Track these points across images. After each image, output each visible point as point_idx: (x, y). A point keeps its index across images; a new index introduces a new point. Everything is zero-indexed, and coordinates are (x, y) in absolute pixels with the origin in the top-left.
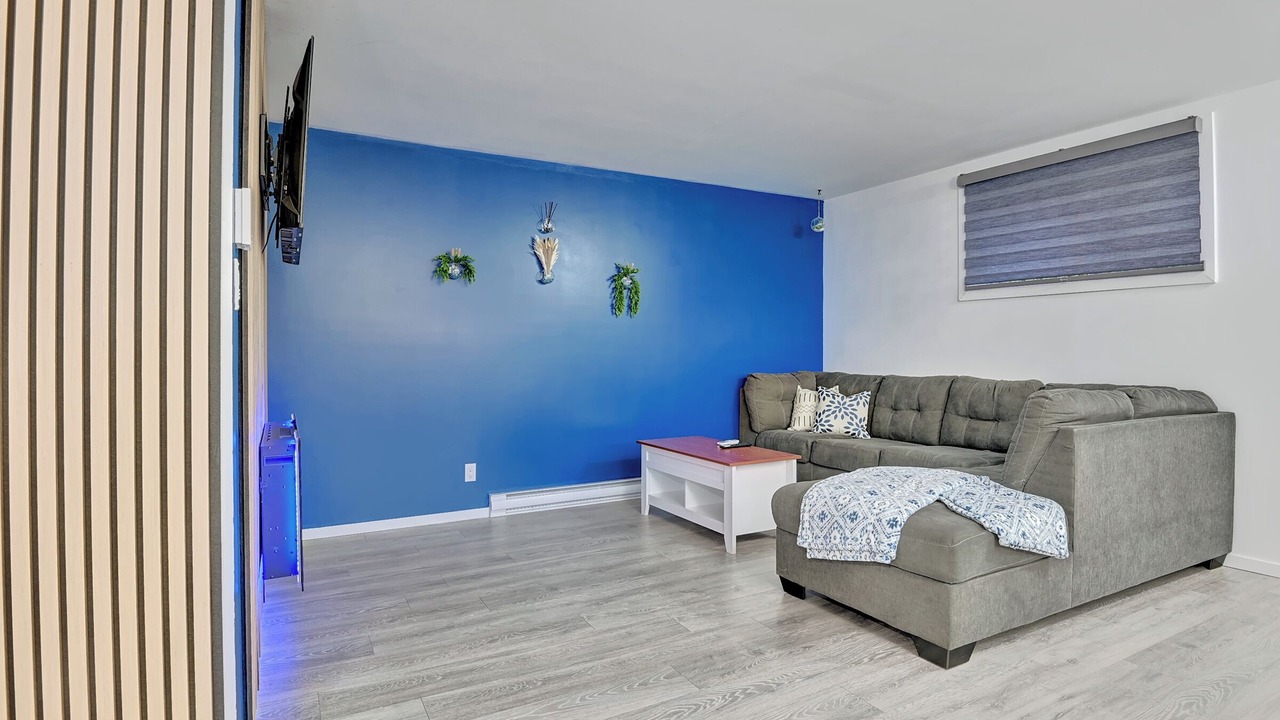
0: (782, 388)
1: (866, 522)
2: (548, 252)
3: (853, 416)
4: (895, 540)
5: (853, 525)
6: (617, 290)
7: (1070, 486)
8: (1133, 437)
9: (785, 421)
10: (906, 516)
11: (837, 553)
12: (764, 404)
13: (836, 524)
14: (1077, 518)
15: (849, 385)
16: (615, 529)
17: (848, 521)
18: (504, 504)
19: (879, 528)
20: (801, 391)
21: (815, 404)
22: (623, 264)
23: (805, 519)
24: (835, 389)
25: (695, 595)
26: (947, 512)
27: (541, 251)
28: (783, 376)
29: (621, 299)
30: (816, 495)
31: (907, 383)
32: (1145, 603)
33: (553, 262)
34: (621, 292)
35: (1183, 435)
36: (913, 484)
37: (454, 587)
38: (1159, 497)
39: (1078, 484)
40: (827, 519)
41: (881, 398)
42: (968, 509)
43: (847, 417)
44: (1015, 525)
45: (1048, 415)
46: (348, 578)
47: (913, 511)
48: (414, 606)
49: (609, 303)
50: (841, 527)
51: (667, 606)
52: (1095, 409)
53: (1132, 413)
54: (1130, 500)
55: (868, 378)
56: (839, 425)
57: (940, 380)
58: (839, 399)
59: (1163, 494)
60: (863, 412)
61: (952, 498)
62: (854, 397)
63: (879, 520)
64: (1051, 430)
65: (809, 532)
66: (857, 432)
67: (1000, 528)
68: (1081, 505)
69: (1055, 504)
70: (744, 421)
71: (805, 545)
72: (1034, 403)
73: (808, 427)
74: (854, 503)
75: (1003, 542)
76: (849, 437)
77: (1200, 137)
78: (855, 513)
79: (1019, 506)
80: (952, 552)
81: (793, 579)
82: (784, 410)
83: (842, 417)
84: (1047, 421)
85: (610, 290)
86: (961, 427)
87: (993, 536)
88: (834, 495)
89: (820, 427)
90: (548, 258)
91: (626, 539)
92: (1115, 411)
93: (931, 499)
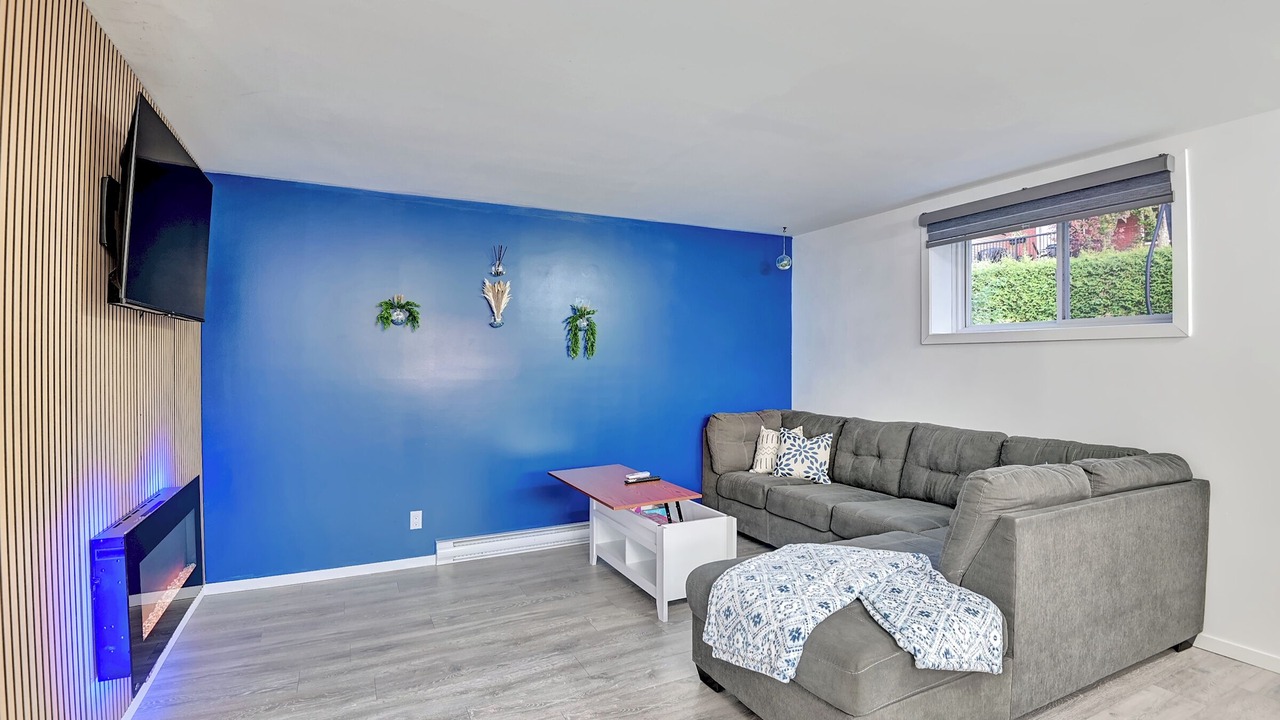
0: (745, 429)
1: (768, 629)
2: (498, 295)
3: (813, 460)
4: (795, 656)
5: (756, 630)
6: (573, 331)
7: (1010, 584)
8: (1091, 523)
9: (748, 464)
10: (811, 626)
11: (740, 658)
12: (726, 448)
13: (739, 627)
14: (1018, 620)
15: (814, 425)
16: (557, 584)
17: (752, 624)
18: (450, 552)
19: (780, 639)
20: (764, 432)
21: (777, 445)
22: (579, 303)
23: (712, 613)
24: (799, 431)
25: (601, 683)
26: (862, 619)
27: (491, 294)
28: (746, 415)
29: (576, 341)
30: (724, 586)
31: (869, 428)
32: (1099, 704)
33: (503, 306)
34: (576, 334)
35: (1148, 512)
36: (835, 576)
37: (355, 662)
38: (1118, 584)
39: (1020, 582)
40: (732, 617)
41: (843, 443)
42: (886, 617)
43: (808, 458)
44: (937, 642)
45: (988, 501)
46: (258, 644)
47: (821, 618)
48: (305, 688)
49: (566, 345)
50: (744, 630)
51: (566, 699)
52: (1043, 492)
53: (1089, 491)
54: (1084, 592)
55: (831, 419)
56: (799, 470)
57: (902, 426)
58: (800, 442)
59: (1123, 580)
60: (824, 455)
61: (871, 599)
62: (815, 440)
63: (782, 629)
64: (990, 517)
65: (715, 627)
66: (817, 477)
67: (918, 647)
68: (1024, 605)
69: (993, 606)
70: (706, 462)
71: (710, 643)
72: (971, 485)
73: (769, 470)
74: (761, 601)
75: (919, 665)
76: (808, 483)
77: (1173, 176)
78: (759, 615)
79: (948, 611)
80: (855, 680)
81: (707, 671)
82: (747, 452)
83: (803, 461)
84: (986, 508)
85: (566, 332)
86: (921, 478)
87: (910, 656)
88: (742, 588)
89: (780, 471)
90: (498, 301)
91: (561, 598)
92: (1067, 492)
93: (848, 599)
